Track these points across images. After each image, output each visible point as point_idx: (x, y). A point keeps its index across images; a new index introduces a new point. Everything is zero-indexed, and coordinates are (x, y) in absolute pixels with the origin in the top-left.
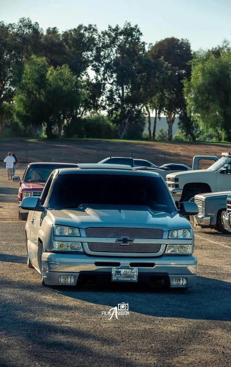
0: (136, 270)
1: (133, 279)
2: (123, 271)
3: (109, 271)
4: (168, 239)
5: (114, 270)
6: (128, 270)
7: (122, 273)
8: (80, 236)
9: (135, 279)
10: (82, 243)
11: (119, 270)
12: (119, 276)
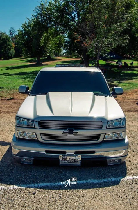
0: (79, 158)
1: (77, 164)
2: (68, 158)
3: (57, 157)
4: (107, 129)
5: (61, 157)
6: (73, 157)
7: (68, 159)
8: (34, 128)
9: (79, 164)
10: (36, 133)
11: (66, 157)
12: (66, 161)
